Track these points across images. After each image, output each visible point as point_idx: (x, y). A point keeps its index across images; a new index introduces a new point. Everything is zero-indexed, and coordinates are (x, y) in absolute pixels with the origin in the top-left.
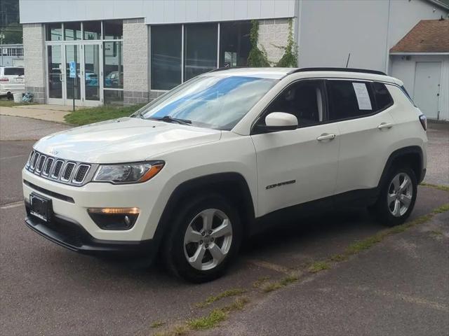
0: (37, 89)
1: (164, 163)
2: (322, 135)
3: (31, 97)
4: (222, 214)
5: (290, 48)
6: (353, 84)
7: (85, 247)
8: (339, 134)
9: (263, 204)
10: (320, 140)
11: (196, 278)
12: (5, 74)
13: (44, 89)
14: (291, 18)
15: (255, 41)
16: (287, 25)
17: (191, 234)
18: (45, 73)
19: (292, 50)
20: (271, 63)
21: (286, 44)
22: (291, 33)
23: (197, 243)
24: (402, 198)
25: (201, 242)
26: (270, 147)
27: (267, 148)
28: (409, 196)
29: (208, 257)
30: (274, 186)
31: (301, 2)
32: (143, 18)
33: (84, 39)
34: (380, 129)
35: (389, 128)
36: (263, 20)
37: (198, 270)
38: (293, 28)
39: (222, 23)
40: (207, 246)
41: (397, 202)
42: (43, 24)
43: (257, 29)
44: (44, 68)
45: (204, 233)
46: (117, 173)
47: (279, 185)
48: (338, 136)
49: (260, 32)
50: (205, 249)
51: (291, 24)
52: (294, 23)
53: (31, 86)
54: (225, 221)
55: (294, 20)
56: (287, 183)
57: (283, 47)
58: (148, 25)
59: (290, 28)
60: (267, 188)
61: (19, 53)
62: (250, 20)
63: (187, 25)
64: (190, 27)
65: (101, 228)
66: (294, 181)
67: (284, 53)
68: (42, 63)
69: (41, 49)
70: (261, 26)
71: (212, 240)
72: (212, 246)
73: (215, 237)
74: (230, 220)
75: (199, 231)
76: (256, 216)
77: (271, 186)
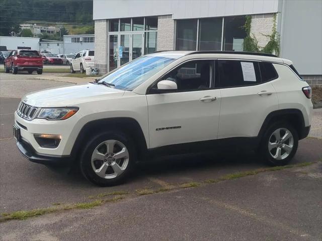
0: (102, 66)
1: (78, 109)
2: (205, 97)
3: (97, 71)
4: (121, 144)
5: (273, 36)
6: (241, 63)
7: (33, 158)
8: (220, 97)
9: (153, 140)
10: (203, 101)
11: (100, 183)
12: (89, 55)
13: (106, 65)
14: (275, 13)
15: (249, 31)
16: (272, 18)
17: (97, 154)
18: (107, 54)
19: (276, 38)
20: (259, 47)
21: (271, 33)
22: (275, 25)
23: (102, 161)
24: (284, 147)
25: (106, 160)
26: (160, 103)
27: (157, 103)
28: (291, 146)
29: (110, 170)
30: (163, 129)
31: (284, 1)
32: (171, 15)
33: (133, 30)
34: (260, 95)
35: (269, 94)
36: (255, 15)
37: (102, 178)
38: (277, 21)
39: (225, 17)
40: (110, 163)
41: (278, 149)
42: (107, 20)
43: (250, 22)
44: (107, 51)
45: (108, 155)
46: (57, 113)
47: (167, 128)
48: (219, 98)
49: (252, 24)
50: (108, 165)
51: (275, 18)
52: (277, 17)
53: (98, 63)
54: (123, 148)
55: (277, 14)
56: (174, 128)
57: (268, 36)
58: (175, 20)
59: (274, 21)
60: (157, 130)
61: (92, 40)
62: (245, 15)
63: (201, 19)
64: (203, 20)
65: (41, 146)
66: (180, 127)
67: (269, 40)
68: (105, 48)
69: (105, 38)
70: (253, 20)
71: (114, 160)
72: (113, 164)
73: (116, 158)
74: (128, 148)
75: (104, 153)
76: (148, 148)
77: (160, 129)
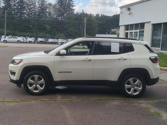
1: (23, 60)
4: (41, 77)
9: (57, 77)
10: (84, 60)
11: (30, 93)
17: (30, 81)
23: (33, 84)
28: (141, 88)
29: (36, 88)
30: (62, 72)
32: (150, 22)
33: (134, 30)
34: (119, 59)
35: (125, 59)
37: (32, 91)
40: (36, 85)
41: (132, 89)
47: (64, 72)
54: (42, 79)
56: (68, 72)
58: (152, 24)
60: (58, 72)
66: (71, 72)
71: (38, 84)
72: (38, 86)
73: (39, 83)
74: (44, 79)
75: (34, 81)
76: (54, 80)
77: (60, 72)
